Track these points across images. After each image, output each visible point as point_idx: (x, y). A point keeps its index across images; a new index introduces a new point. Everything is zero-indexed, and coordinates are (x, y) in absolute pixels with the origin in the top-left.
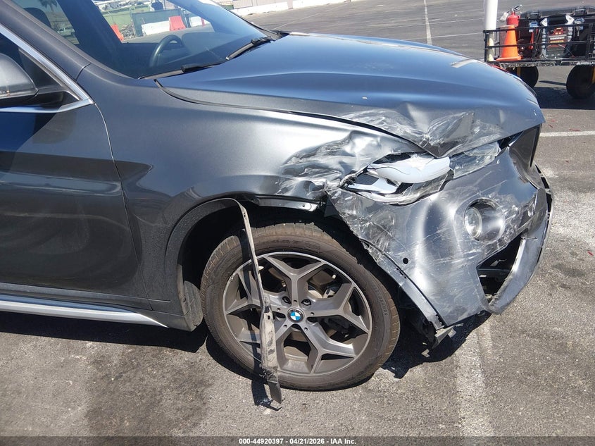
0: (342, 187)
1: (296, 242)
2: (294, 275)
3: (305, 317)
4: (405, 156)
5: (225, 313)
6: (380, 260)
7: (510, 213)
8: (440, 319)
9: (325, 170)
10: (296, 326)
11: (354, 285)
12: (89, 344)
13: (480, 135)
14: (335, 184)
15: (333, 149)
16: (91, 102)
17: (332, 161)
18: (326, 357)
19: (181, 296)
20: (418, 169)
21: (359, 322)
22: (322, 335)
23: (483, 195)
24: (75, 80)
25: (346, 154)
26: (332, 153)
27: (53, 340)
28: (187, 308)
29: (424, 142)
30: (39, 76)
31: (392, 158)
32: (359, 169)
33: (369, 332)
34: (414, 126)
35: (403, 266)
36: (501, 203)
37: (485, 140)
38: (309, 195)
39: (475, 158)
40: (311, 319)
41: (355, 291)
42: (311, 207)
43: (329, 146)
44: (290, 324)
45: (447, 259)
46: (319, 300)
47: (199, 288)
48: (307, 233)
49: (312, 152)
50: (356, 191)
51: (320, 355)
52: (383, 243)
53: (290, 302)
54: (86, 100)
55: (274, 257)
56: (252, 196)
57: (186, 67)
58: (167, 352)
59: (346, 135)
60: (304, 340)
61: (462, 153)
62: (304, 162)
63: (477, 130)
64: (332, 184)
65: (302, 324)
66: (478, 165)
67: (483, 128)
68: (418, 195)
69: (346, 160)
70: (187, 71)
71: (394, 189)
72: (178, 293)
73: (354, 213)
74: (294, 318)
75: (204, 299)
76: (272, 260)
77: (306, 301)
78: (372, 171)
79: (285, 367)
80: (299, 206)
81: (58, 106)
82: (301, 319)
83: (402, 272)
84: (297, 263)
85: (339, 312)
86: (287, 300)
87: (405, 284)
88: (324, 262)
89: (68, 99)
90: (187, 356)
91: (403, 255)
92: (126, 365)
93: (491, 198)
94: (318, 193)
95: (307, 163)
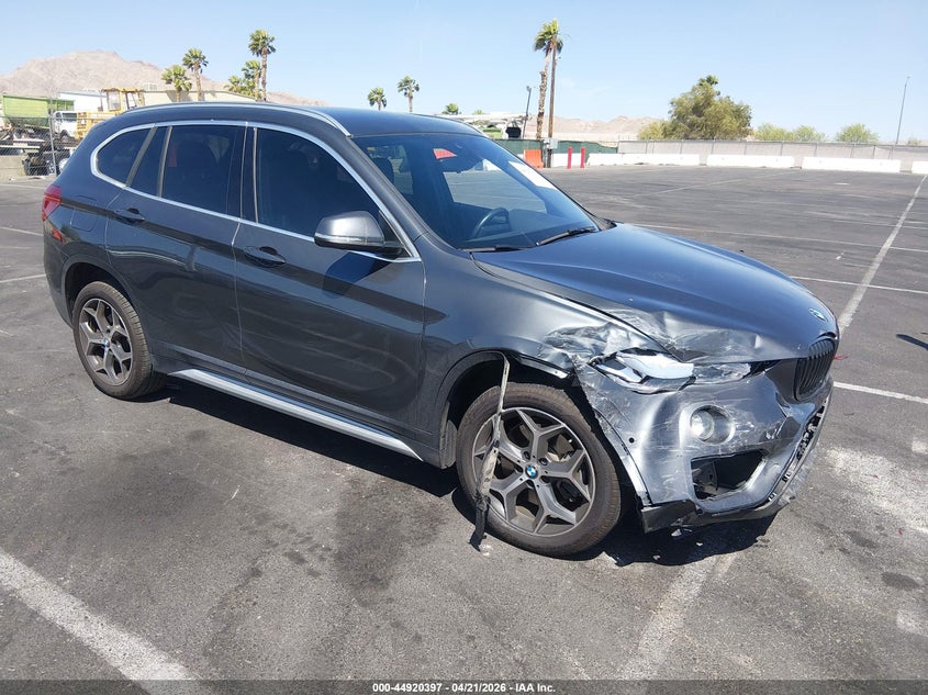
0: (590, 364)
1: (544, 402)
2: (537, 433)
3: (540, 475)
4: (650, 353)
5: (474, 455)
6: (608, 432)
7: (744, 428)
8: (649, 497)
9: (581, 348)
10: (530, 482)
11: (585, 452)
12: (349, 467)
13: (730, 354)
14: (586, 360)
15: (589, 333)
16: (420, 260)
17: (587, 342)
18: (550, 520)
19: (442, 430)
20: (661, 366)
21: (585, 491)
22: (551, 497)
23: (717, 403)
24: (413, 242)
25: (599, 338)
26: (589, 336)
27: (318, 456)
28: (444, 445)
29: (670, 346)
30: (389, 233)
31: (638, 351)
32: (607, 353)
33: (591, 501)
34: (664, 331)
35: (627, 443)
36: (735, 415)
37: (736, 358)
38: (562, 365)
39: (722, 372)
40: (545, 479)
41: (585, 458)
42: (562, 375)
43: (587, 329)
44: (525, 478)
45: (667, 447)
46: (554, 462)
47: (457, 428)
48: (555, 396)
49: (572, 332)
50: (604, 373)
51: (545, 515)
52: (614, 419)
53: (529, 459)
54: (416, 257)
55: (524, 411)
56: (518, 354)
57: (498, 246)
58: (414, 490)
59: (604, 324)
60: (536, 503)
61: (710, 364)
62: (565, 337)
63: (728, 348)
64: (582, 361)
65: (536, 481)
66: (724, 378)
67: (735, 347)
68: (656, 389)
69: (598, 343)
70: (498, 250)
71: (639, 379)
72: (440, 427)
73: (593, 386)
74: (529, 473)
75: (459, 437)
76: (521, 413)
77: (542, 460)
78: (619, 358)
79: (513, 521)
80: (553, 372)
81: (395, 257)
82: (535, 476)
83: (625, 449)
84: (543, 422)
85: (569, 475)
86: (527, 455)
87: (626, 459)
88: (564, 425)
89: (404, 254)
90: (432, 498)
91: (629, 434)
92: (377, 490)
93: (726, 408)
94: (570, 365)
95: (566, 339)
